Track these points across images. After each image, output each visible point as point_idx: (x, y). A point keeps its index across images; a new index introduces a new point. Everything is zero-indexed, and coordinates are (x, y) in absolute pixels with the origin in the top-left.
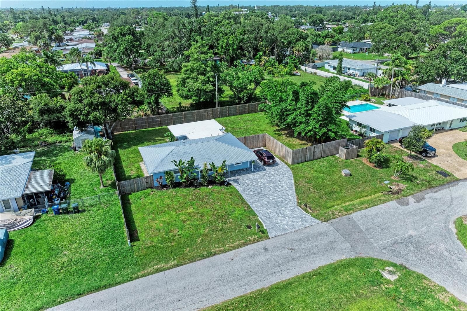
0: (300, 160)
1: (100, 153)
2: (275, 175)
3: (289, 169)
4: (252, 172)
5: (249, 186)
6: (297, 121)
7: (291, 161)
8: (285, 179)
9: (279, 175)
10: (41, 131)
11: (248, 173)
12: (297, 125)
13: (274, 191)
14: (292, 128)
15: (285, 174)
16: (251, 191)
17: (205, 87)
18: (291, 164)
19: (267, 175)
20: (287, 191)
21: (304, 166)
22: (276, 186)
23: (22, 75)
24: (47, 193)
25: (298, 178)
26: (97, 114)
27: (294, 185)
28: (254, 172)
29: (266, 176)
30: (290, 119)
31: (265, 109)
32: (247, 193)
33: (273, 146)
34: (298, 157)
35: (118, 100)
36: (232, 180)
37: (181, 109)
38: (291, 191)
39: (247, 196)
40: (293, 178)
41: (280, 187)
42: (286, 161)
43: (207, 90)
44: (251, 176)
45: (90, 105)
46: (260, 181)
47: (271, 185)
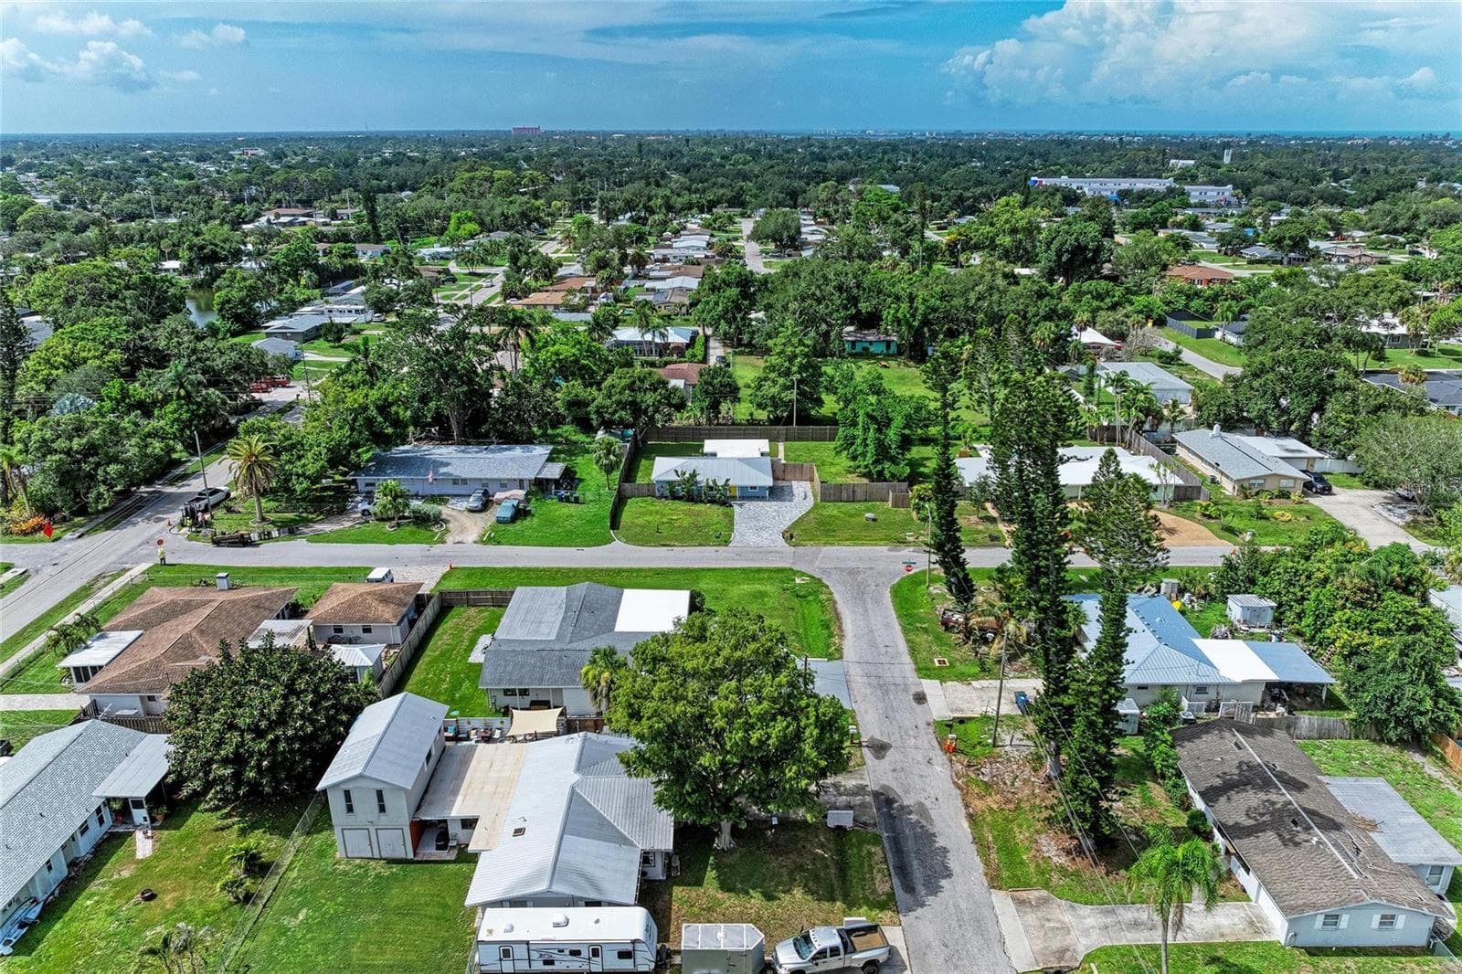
1: (609, 453)
10: (566, 428)
23: (557, 354)
24: (556, 481)
26: (625, 415)
35: (650, 402)
36: (736, 503)
37: (752, 422)
45: (619, 403)
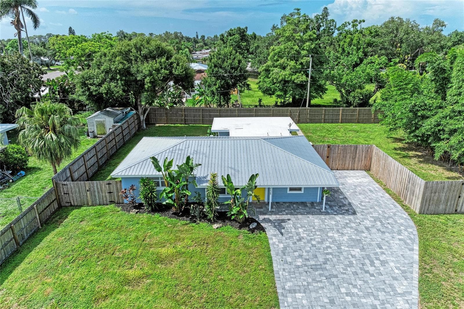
0: (442, 207)
2: (374, 230)
3: (412, 223)
4: (321, 213)
5: (302, 243)
6: (443, 130)
7: (419, 206)
8: (395, 244)
9: (383, 233)
11: (313, 214)
12: (442, 137)
13: (359, 271)
14: (430, 143)
15: (399, 233)
16: (300, 256)
17: (294, 77)
18: (417, 212)
19: (353, 225)
20: (395, 279)
21: (450, 224)
22: (368, 257)
25: (431, 250)
27: (416, 268)
28: (327, 213)
29: (351, 228)
30: (427, 126)
31: (383, 110)
32: (289, 259)
33: (384, 169)
34: (439, 200)
36: (269, 221)
38: (405, 283)
39: (286, 266)
40: (416, 247)
41: (377, 263)
42: (406, 203)
43: (295, 81)
44: (316, 220)
46: (331, 237)
47: (356, 252)
